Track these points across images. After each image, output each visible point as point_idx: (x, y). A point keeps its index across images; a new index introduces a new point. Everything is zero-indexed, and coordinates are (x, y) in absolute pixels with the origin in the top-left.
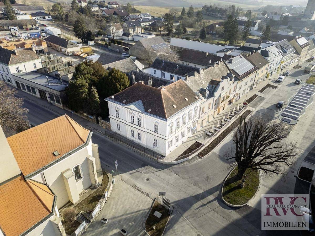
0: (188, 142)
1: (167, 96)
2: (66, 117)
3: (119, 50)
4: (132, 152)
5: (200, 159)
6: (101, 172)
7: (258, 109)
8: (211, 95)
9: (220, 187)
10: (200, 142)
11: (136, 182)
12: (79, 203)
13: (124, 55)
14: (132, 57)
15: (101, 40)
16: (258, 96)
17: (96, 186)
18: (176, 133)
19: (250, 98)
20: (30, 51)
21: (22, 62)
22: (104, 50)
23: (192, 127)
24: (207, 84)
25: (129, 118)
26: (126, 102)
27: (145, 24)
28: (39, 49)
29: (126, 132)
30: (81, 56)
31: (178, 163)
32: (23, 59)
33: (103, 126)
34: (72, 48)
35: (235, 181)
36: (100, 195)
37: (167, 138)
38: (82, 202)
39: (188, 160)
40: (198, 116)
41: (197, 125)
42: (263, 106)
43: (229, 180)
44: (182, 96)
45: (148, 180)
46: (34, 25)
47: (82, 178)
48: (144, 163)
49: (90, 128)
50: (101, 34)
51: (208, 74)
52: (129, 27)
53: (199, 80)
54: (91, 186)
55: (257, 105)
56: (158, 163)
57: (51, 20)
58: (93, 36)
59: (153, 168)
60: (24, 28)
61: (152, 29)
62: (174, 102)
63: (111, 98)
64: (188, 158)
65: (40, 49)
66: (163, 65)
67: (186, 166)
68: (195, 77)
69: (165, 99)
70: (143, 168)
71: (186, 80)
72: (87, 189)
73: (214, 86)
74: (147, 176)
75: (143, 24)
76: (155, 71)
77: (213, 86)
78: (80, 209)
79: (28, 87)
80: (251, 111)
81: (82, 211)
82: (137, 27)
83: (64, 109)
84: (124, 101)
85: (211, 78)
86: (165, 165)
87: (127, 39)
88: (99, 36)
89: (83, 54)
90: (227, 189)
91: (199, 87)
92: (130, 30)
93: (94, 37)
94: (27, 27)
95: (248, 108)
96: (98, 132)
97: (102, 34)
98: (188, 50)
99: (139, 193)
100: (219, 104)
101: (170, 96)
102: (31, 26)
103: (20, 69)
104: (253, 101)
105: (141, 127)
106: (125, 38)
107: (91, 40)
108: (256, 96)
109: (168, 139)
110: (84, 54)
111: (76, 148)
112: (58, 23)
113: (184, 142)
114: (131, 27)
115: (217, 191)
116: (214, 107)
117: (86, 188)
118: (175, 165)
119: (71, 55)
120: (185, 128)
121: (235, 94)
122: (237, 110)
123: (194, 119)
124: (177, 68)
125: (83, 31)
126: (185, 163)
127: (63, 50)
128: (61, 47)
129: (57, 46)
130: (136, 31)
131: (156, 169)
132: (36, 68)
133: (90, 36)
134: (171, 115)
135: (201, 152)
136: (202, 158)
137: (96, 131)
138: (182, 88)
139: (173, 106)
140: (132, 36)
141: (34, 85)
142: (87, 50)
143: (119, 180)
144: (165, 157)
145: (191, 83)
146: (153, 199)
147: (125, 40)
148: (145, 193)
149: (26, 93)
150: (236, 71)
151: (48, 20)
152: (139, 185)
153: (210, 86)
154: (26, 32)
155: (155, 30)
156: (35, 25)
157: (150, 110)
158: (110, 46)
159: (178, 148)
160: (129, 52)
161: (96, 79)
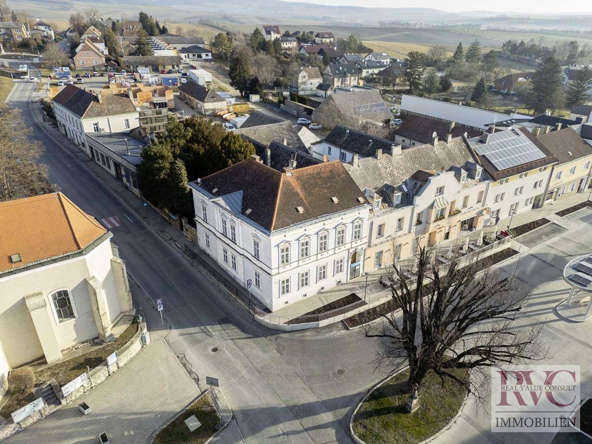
0: (335, 291)
1: (293, 188)
2: (59, 198)
3: (297, 112)
4: (215, 292)
5: (344, 332)
6: (132, 316)
7: (536, 249)
8: (408, 200)
9: (358, 399)
10: (360, 296)
11: (189, 350)
12: (57, 364)
13: (301, 120)
14: (315, 125)
15: (274, 95)
16: (549, 221)
17: (104, 340)
18: (298, 266)
19: (527, 225)
20: (124, 98)
21: (106, 115)
22: (272, 110)
23: (348, 261)
24: (406, 177)
25: (219, 223)
26: (217, 191)
27: (371, 71)
28: (158, 102)
29: (217, 251)
30: (224, 117)
31: (293, 330)
32: (108, 109)
33: (188, 235)
34: (212, 103)
35: (397, 394)
36: (102, 359)
37: (273, 272)
38: (64, 363)
39: (317, 329)
40: (366, 240)
41: (364, 260)
42: (552, 246)
43: (386, 387)
44: (326, 191)
45: (215, 350)
46: (175, 66)
47: (74, 317)
48: (225, 316)
49: (166, 237)
50: (280, 85)
51: (414, 159)
52: (335, 74)
53: (386, 168)
54: (97, 338)
55: (539, 242)
56: (254, 321)
57: (211, 60)
58: (260, 86)
59: (237, 330)
60: (160, 69)
61: (381, 81)
62: (303, 201)
63: (197, 183)
64: (317, 322)
65: (161, 102)
66: (346, 138)
67: (308, 338)
68: (378, 161)
69: (284, 193)
70: (218, 327)
71: (352, 164)
72: (86, 342)
73: (420, 183)
74: (218, 343)
75: (368, 72)
76: (330, 149)
77: (416, 184)
78: (53, 375)
79: (102, 155)
80: (515, 251)
81: (54, 380)
82: (349, 75)
83: (142, 199)
84: (215, 190)
85: (418, 167)
86: (265, 329)
87: (324, 96)
88: (275, 88)
89: (229, 114)
90: (372, 406)
91: (382, 181)
92: (336, 80)
93: (261, 89)
94: (165, 68)
95: (510, 243)
96: (174, 246)
97: (282, 85)
98: (418, 117)
99: (182, 371)
100: (430, 224)
101: (298, 189)
102: (170, 67)
103: (100, 127)
104: (532, 231)
105: (236, 244)
106: (321, 93)
107: (256, 93)
108: (544, 221)
109: (276, 274)
110: (231, 115)
111: (59, 257)
112: (218, 65)
113: (325, 290)
114: (339, 74)
115: (346, 406)
116: (414, 228)
117: (86, 339)
118: (285, 332)
119: (209, 115)
120: (328, 259)
121: (483, 210)
122: (477, 244)
123: (354, 245)
124: (370, 145)
125: (244, 76)
126: (308, 333)
127: (199, 106)
128: (197, 100)
129: (192, 98)
130: (346, 83)
131: (242, 333)
132: (129, 127)
133: (255, 86)
134: (284, 225)
135: (354, 317)
136: (350, 328)
137: (173, 244)
138: (335, 176)
139: (296, 209)
140: (333, 89)
141: (108, 153)
142: (240, 109)
143: (161, 338)
144: (271, 312)
145: (364, 172)
146: (202, 391)
147: (318, 96)
148: (193, 376)
149: (99, 165)
150: (491, 161)
151: (205, 60)
152: (192, 356)
153: (412, 181)
154: (157, 76)
155: (386, 83)
156: (178, 66)
157: (249, 211)
158: (284, 104)
159: (307, 300)
160: (312, 116)
161: (202, 151)
